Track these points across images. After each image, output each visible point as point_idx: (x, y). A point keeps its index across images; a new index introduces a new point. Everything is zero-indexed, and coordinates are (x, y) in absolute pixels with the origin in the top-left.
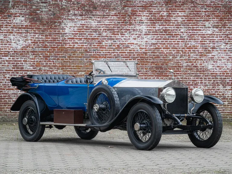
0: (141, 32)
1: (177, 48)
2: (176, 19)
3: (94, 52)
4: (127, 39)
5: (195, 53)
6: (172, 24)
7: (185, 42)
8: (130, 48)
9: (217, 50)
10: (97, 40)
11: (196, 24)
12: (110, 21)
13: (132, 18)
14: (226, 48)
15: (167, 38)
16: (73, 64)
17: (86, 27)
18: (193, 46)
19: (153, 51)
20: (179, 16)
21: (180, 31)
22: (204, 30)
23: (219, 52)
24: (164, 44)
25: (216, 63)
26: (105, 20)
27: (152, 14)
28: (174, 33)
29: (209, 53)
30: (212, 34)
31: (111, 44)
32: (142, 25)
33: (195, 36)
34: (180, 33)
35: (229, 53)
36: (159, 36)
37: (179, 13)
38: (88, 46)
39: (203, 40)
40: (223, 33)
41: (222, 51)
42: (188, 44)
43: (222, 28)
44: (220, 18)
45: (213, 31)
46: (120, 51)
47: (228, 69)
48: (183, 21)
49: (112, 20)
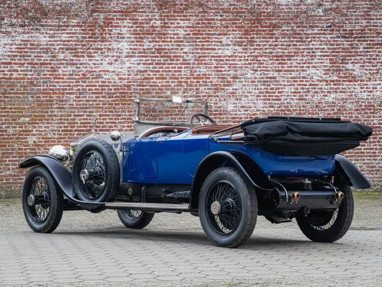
0: (120, 53)
1: (178, 78)
2: (176, 32)
3: (45, 84)
4: (98, 64)
5: (207, 85)
6: (169, 40)
7: (190, 68)
8: (103, 78)
9: (241, 80)
10: (49, 66)
11: (207, 39)
12: (69, 35)
13: (105, 30)
14: (255, 78)
15: (162, 62)
16: (10, 105)
17: (31, 45)
18: (203, 75)
19: (140, 82)
20: (180, 27)
21: (182, 51)
22: (220, 49)
23: (244, 83)
24: (159, 71)
25: (239, 101)
26: (62, 34)
27: (137, 23)
28: (173, 55)
29: (228, 85)
30: (232, 55)
31: (72, 72)
32: (122, 41)
33: (207, 59)
34: (182, 55)
35: (259, 85)
36: (150, 58)
37: (181, 22)
38: (34, 76)
39: (219, 66)
40: (249, 54)
41: (249, 82)
42: (196, 71)
43: (248, 46)
44: (244, 30)
45: (234, 51)
46: (87, 84)
47: (258, 110)
48: (187, 34)
49: (73, 33)
